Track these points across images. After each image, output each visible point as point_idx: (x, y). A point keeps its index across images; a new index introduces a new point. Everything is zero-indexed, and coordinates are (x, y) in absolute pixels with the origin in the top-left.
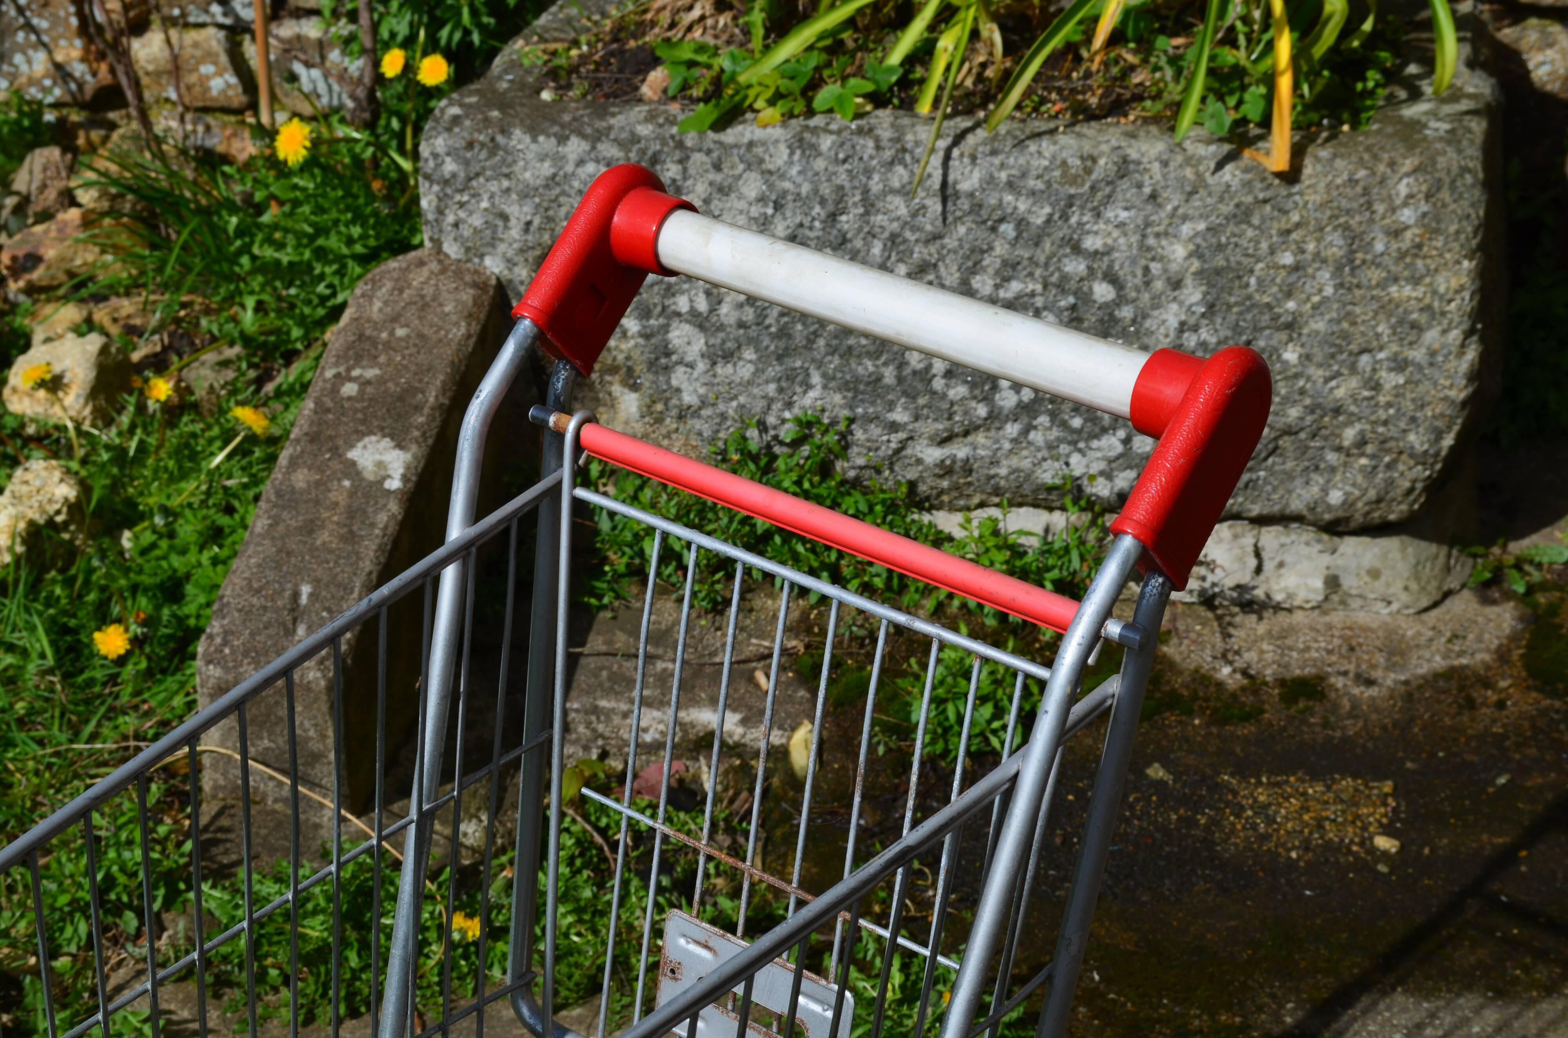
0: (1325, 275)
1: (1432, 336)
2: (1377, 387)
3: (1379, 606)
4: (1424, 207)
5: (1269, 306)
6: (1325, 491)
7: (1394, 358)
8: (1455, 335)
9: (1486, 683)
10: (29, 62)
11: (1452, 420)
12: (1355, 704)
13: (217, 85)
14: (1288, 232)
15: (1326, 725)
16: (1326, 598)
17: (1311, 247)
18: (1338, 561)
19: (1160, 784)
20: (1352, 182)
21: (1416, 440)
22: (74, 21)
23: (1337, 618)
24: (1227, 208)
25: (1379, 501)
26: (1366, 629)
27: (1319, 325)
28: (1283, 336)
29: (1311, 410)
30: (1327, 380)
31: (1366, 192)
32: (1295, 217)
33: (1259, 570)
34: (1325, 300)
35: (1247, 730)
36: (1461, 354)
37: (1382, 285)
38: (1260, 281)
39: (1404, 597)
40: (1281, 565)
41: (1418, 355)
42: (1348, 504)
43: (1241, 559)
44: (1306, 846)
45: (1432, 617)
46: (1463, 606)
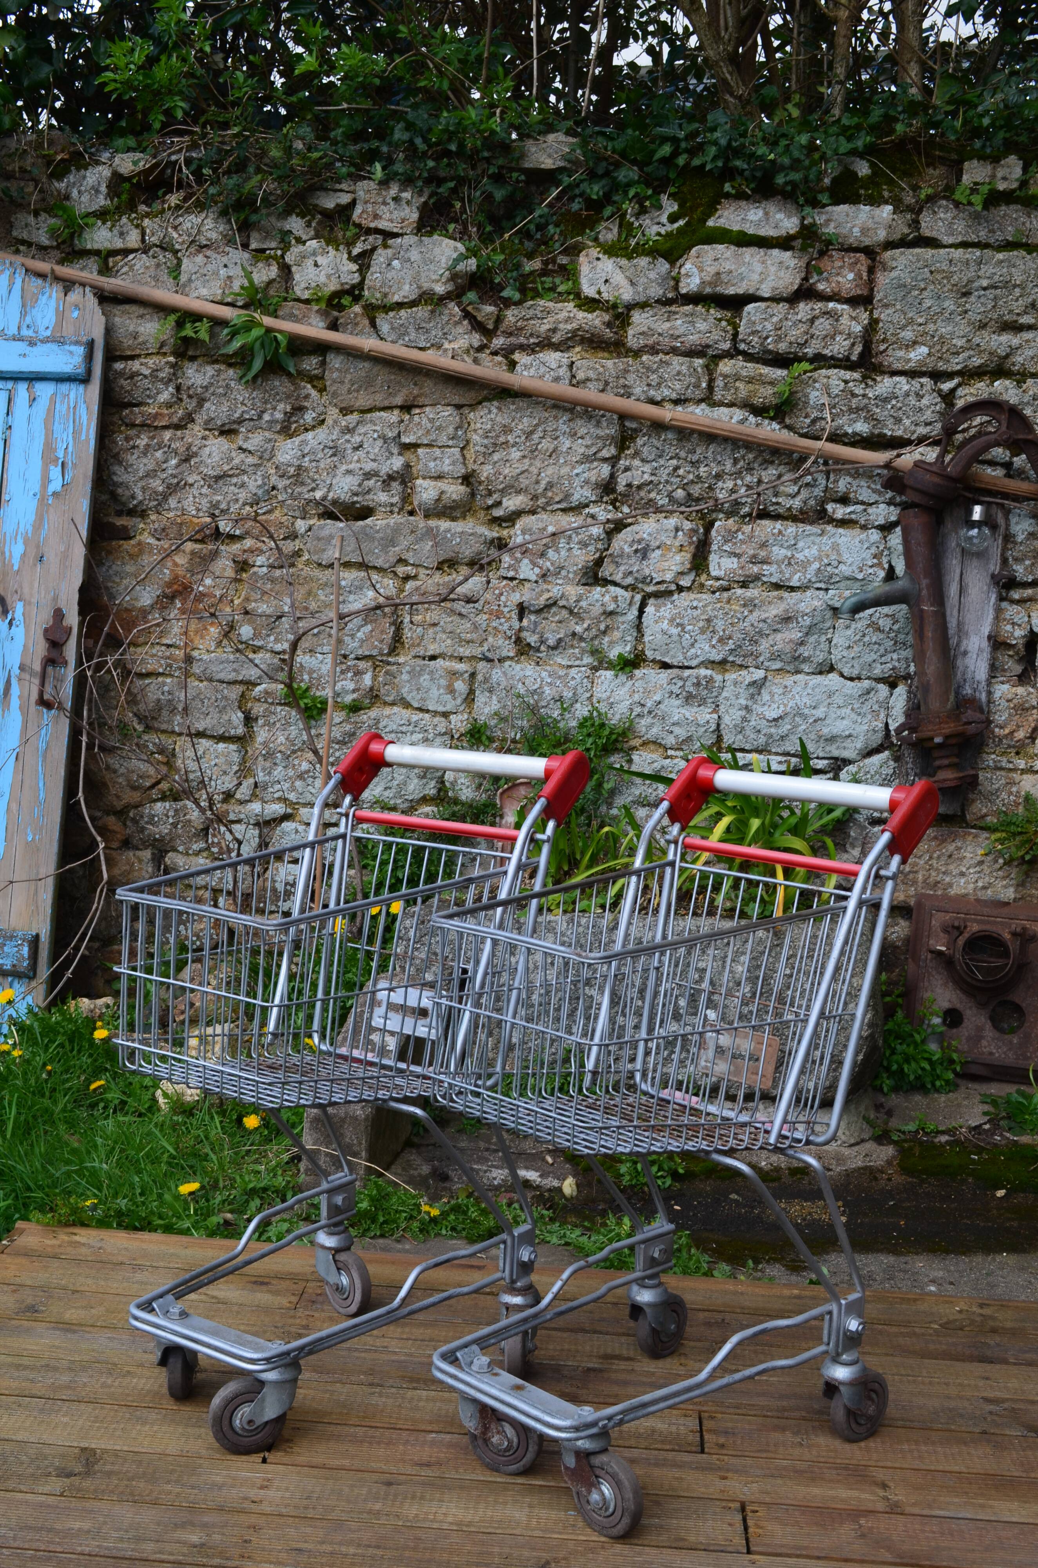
9: (882, 1172)
10: (187, 929)
11: (862, 1046)
15: (810, 1183)
19: (736, 1200)
26: (826, 1151)
39: (843, 1138)
45: (856, 1148)
46: (870, 1146)
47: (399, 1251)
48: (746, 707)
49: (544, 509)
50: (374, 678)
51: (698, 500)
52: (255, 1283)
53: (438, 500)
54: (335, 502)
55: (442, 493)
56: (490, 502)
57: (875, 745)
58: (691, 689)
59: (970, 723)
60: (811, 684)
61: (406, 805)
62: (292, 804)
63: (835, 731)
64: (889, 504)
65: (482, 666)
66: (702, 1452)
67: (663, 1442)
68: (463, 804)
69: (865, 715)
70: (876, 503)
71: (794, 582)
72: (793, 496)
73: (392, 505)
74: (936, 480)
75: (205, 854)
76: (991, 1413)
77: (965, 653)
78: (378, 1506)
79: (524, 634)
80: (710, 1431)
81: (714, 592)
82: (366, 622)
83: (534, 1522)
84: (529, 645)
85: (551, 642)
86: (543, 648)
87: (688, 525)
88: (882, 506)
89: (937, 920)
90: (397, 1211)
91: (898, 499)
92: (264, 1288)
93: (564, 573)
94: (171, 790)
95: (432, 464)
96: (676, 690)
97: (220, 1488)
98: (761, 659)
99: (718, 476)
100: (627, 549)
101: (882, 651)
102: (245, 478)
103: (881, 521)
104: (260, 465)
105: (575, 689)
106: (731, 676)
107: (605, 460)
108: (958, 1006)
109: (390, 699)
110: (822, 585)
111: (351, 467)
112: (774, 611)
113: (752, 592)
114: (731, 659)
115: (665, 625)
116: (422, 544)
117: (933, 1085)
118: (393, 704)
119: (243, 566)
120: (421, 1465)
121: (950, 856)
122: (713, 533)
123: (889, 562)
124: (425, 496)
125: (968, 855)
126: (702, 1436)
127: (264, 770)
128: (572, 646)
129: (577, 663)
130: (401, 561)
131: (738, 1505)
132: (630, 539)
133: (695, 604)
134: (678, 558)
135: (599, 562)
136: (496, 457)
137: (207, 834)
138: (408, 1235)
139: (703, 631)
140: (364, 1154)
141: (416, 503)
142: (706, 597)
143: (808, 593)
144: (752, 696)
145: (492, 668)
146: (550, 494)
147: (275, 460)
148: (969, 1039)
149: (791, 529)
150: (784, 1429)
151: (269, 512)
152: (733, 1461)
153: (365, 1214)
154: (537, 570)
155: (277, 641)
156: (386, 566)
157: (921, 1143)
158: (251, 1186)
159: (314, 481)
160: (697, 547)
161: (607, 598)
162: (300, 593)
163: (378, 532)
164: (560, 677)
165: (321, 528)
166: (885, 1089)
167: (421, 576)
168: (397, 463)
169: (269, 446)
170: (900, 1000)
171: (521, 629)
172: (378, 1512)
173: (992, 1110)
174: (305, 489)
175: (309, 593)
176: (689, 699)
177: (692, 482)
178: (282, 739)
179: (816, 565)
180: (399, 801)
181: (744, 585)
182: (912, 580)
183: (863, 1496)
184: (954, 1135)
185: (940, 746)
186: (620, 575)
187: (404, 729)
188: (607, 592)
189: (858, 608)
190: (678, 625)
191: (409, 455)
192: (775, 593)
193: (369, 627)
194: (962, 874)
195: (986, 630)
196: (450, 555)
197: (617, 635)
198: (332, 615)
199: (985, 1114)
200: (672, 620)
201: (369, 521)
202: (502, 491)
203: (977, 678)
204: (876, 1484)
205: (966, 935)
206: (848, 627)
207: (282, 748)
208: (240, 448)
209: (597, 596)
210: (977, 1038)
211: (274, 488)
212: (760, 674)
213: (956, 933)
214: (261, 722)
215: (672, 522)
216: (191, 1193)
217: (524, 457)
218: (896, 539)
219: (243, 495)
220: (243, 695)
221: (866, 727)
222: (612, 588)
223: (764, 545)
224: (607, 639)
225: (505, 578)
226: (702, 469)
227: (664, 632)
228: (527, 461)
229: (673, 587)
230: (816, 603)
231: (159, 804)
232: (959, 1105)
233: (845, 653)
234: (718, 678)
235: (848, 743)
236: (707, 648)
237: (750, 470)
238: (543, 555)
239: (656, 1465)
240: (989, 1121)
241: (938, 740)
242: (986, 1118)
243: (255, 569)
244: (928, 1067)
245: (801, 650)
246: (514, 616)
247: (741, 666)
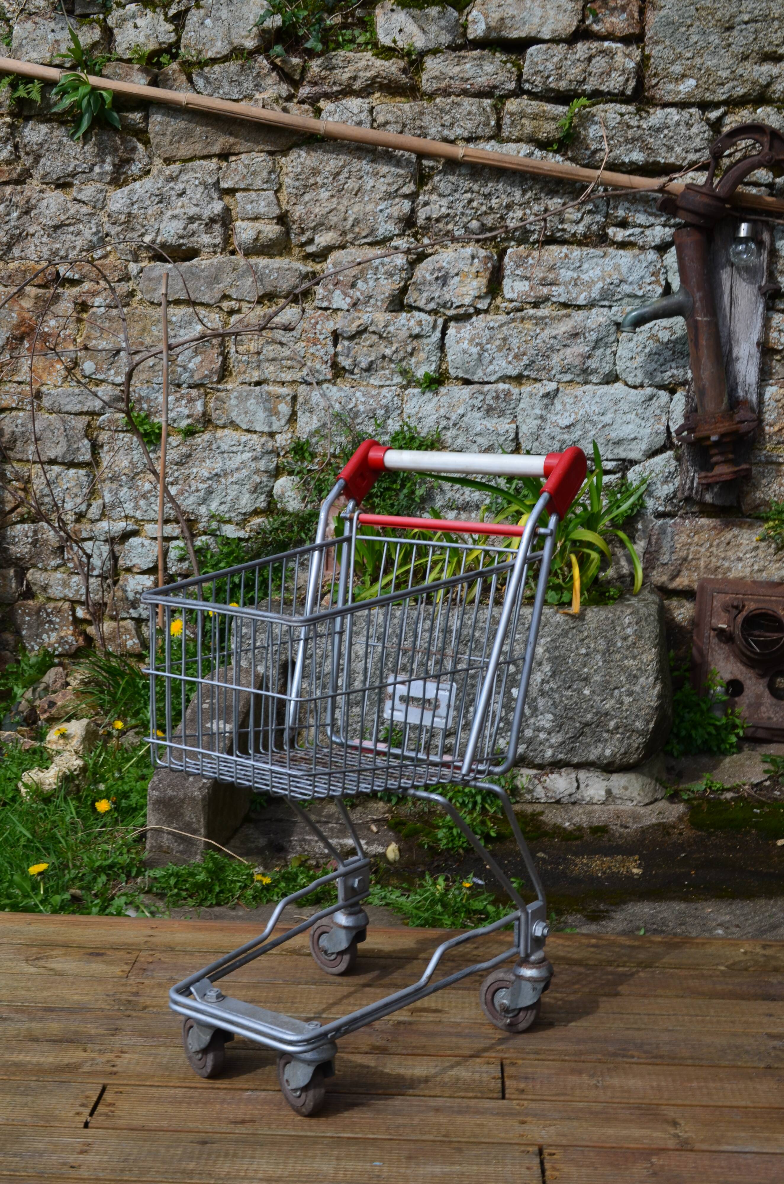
0: (599, 657)
1: (642, 680)
2: (622, 703)
3: (629, 802)
4: (636, 628)
5: (577, 671)
6: (603, 750)
7: (628, 690)
8: (651, 679)
9: (674, 827)
10: (49, 637)
11: (653, 715)
12: (621, 835)
13: (130, 643)
14: (583, 640)
15: (609, 841)
16: (607, 800)
17: (592, 645)
18: (610, 784)
19: (543, 859)
20: (607, 618)
21: (639, 725)
22: (71, 618)
23: (611, 807)
24: (558, 631)
25: (625, 753)
26: (624, 811)
27: (597, 678)
28: (583, 684)
29: (596, 714)
30: (602, 701)
31: (613, 622)
32: (586, 634)
33: (578, 788)
34: (599, 667)
35: (578, 842)
36: (654, 688)
37: (621, 660)
38: (573, 661)
39: (639, 798)
40: (587, 786)
41: (637, 689)
42: (613, 755)
43: (571, 783)
44: (604, 873)
45: (650, 807)
46: (663, 804)
47: (233, 918)
48: (541, 417)
49: (352, 244)
50: (205, 405)
51: (491, 230)
52: (91, 954)
53: (256, 239)
54: (163, 245)
55: (259, 232)
56: (303, 239)
57: (657, 446)
58: (491, 402)
59: (743, 422)
60: (599, 393)
61: (240, 517)
62: (137, 521)
63: (622, 435)
64: (664, 226)
65: (302, 389)
66: (503, 1098)
67: (466, 1090)
68: (291, 515)
69: (648, 420)
70: (652, 225)
71: (581, 301)
72: (578, 223)
73: (215, 246)
74: (706, 200)
75: (62, 569)
76: (774, 1048)
77: (737, 359)
78: (192, 1166)
79: (340, 359)
80: (511, 1077)
81: (508, 313)
82: (196, 352)
83: (341, 1175)
84: (344, 368)
85: (364, 365)
86: (356, 371)
87: (482, 253)
88: (658, 228)
89: (718, 601)
90: (232, 882)
91: (672, 221)
92: (99, 959)
93: (372, 301)
94: (29, 513)
95: (249, 207)
96: (477, 403)
97: (41, 1155)
98: (553, 372)
99: (509, 207)
100: (429, 277)
101: (662, 360)
102: (81, 226)
103: (658, 241)
104: (93, 214)
105: (387, 407)
106: (527, 388)
107: (405, 196)
108: (740, 677)
109: (221, 422)
110: (606, 303)
111: (176, 212)
112: (563, 328)
113: (544, 311)
114: (526, 373)
115: (465, 345)
116: (244, 280)
117: (719, 748)
118: (224, 427)
119: (83, 307)
120: (236, 1123)
121: (728, 543)
122: (506, 259)
123: (666, 279)
124: (244, 236)
125: (745, 542)
126: (503, 1083)
127: (111, 491)
128: (383, 368)
129: (388, 383)
130: (226, 297)
131: (536, 1149)
132: (431, 268)
133: (492, 324)
134: (475, 283)
135: (404, 290)
136: (307, 197)
137: (62, 552)
138: (242, 902)
139: (500, 349)
140: (202, 830)
141: (236, 243)
142: (503, 318)
143: (594, 311)
144: (546, 406)
145: (311, 391)
146: (357, 230)
147: (107, 208)
148: (749, 706)
149: (576, 252)
150: (580, 1072)
151: (105, 256)
152: (533, 1105)
153: (202, 886)
154: (348, 300)
155: (117, 374)
156: (212, 302)
157: (709, 800)
158: (98, 864)
159: (144, 226)
160: (492, 273)
161: (412, 323)
162: (135, 331)
163: (203, 271)
164: (372, 397)
165: (152, 269)
166: (675, 754)
167: (244, 310)
168: (217, 207)
169: (101, 196)
170: (687, 674)
171: (336, 355)
172: (192, 1172)
173: (772, 768)
174: (135, 235)
175: (144, 330)
176: (489, 411)
177: (485, 213)
178: (126, 463)
179: (600, 285)
180: (233, 515)
181: (536, 305)
182: (687, 294)
183: (655, 1134)
184: (738, 792)
185: (716, 444)
186: (424, 301)
187: (235, 449)
188: (413, 317)
189: (639, 321)
190: (477, 344)
191: (227, 199)
192: (564, 312)
193: (199, 358)
194: (740, 559)
195: (755, 337)
196: (269, 289)
197: (422, 355)
198: (162, 346)
199: (766, 772)
200: (471, 341)
201: (195, 261)
202: (314, 229)
203: (748, 381)
204: (666, 1121)
205: (744, 613)
206: (630, 340)
207: (126, 471)
208: (75, 199)
209: (403, 321)
210: (756, 705)
211: (107, 235)
212: (552, 386)
213: (735, 612)
214: (106, 448)
215: (469, 250)
216: (40, 874)
217: (332, 196)
218: (671, 257)
219: (80, 243)
220: (89, 425)
221: (649, 430)
222: (416, 314)
223: (552, 268)
224: (413, 360)
225: (321, 308)
226: (494, 201)
227: (465, 352)
228: (334, 200)
229: (471, 310)
230: (601, 319)
231: (18, 526)
232: (742, 765)
233: (628, 364)
234: (515, 391)
235: (634, 445)
236: (504, 364)
237: (537, 199)
238: (353, 286)
239: (460, 1112)
240: (769, 779)
241: (714, 438)
242: (767, 776)
243: (94, 310)
244: (714, 732)
245: (589, 362)
246: (329, 342)
247: (536, 380)
